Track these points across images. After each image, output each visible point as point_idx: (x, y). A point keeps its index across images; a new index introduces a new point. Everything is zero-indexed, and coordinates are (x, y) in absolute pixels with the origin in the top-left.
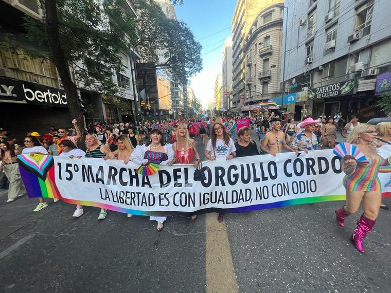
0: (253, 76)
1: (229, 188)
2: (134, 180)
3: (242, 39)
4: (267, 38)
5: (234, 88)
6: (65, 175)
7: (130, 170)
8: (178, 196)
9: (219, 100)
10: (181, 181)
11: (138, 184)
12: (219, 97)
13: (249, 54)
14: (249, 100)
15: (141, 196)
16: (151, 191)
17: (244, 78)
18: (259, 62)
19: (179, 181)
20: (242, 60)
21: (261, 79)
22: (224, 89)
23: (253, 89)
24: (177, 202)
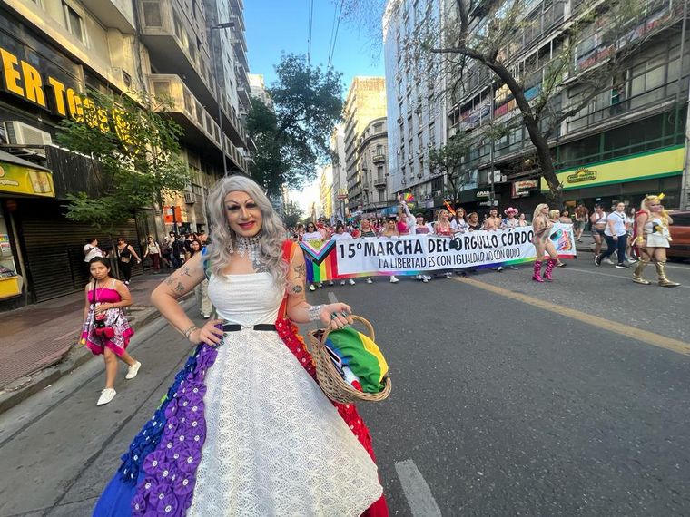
0: (369, 181)
1: (472, 251)
2: (408, 249)
3: (355, 137)
4: (379, 146)
5: (349, 190)
6: (348, 252)
7: (405, 242)
8: (439, 259)
9: (328, 203)
10: (441, 248)
11: (411, 252)
12: (329, 199)
13: (363, 156)
14: (366, 208)
15: (415, 260)
16: (422, 255)
17: (360, 182)
18: (374, 169)
19: (440, 248)
20: (357, 161)
21: (376, 186)
22: (335, 189)
23: (370, 195)
24: (440, 263)
